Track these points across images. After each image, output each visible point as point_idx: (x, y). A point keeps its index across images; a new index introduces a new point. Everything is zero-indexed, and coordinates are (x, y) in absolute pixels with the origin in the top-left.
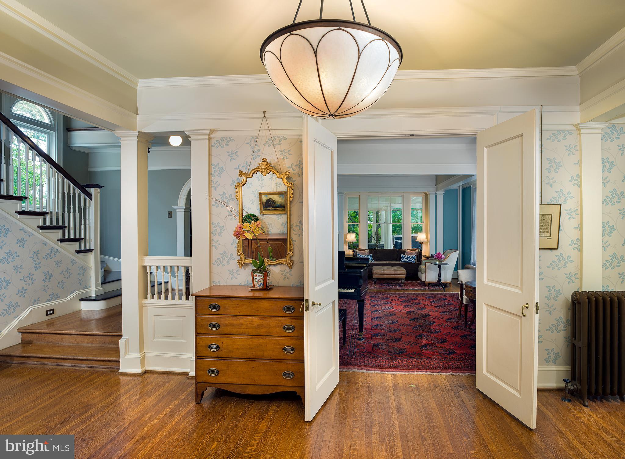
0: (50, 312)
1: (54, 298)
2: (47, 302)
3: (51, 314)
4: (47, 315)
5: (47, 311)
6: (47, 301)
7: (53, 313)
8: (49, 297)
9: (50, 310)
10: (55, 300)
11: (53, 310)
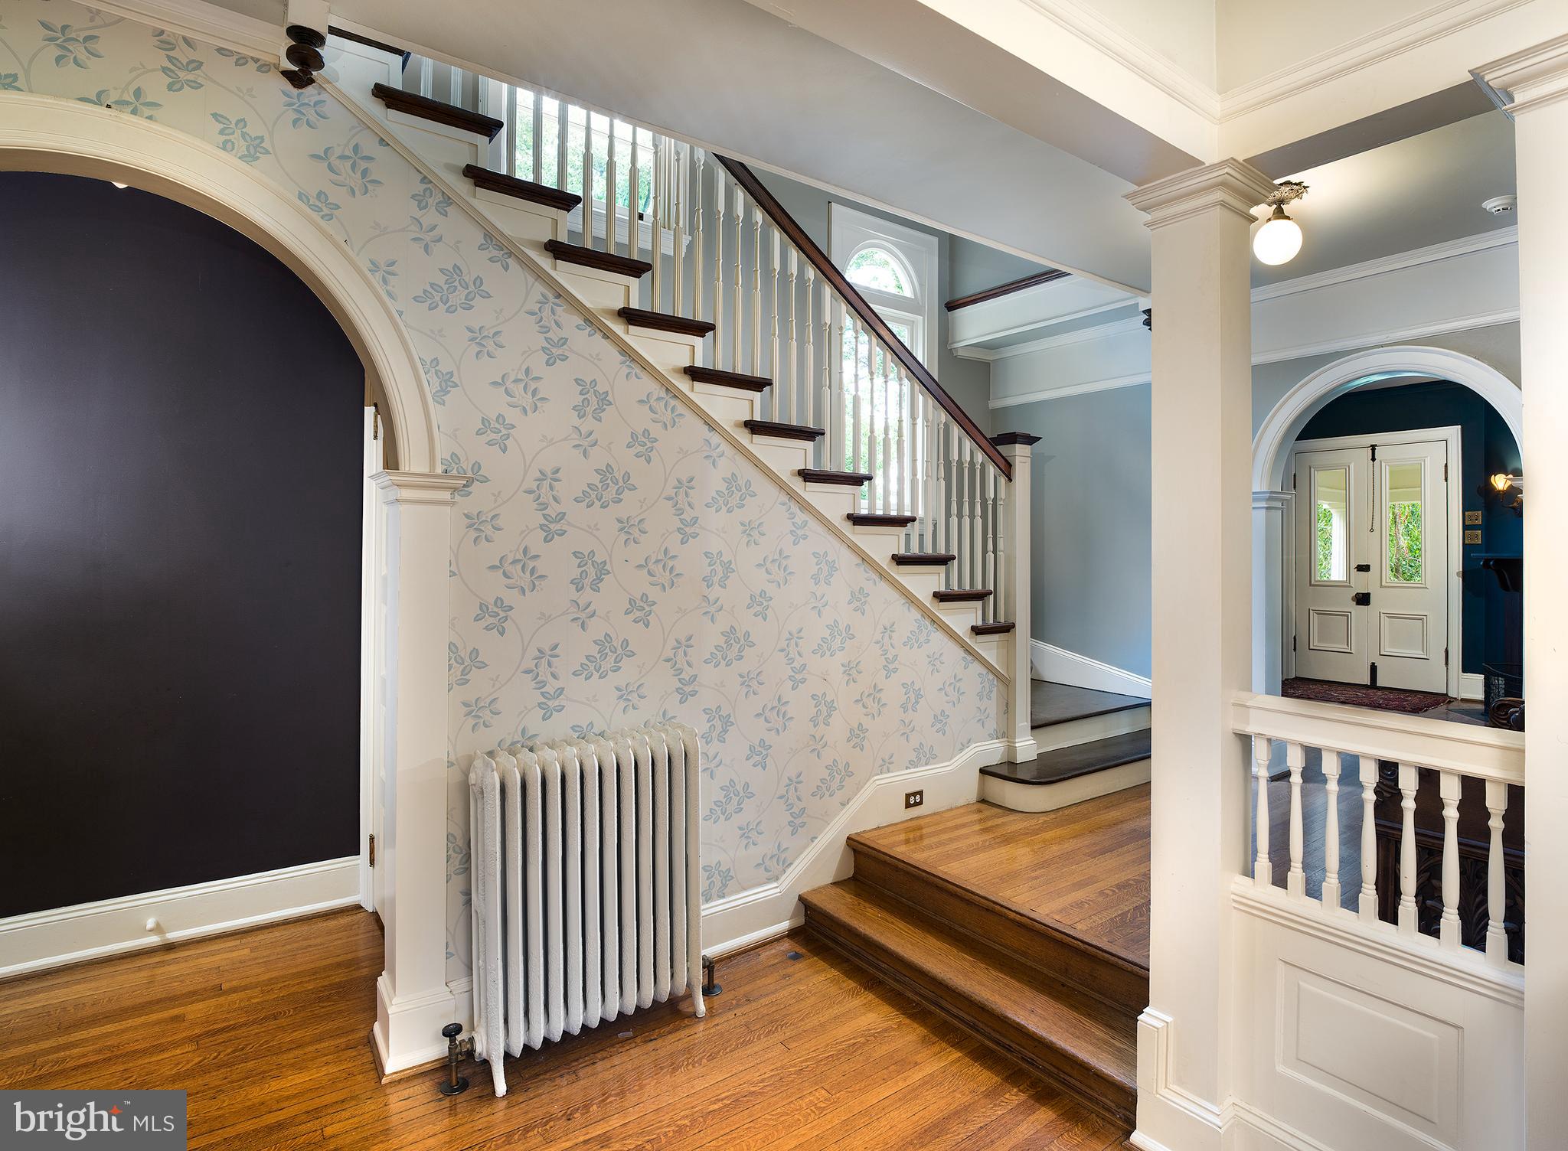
0: (914, 799)
1: (924, 760)
2: (910, 768)
3: (916, 804)
4: (908, 805)
5: (908, 796)
6: (909, 766)
7: (921, 803)
8: (913, 756)
9: (914, 794)
10: (926, 764)
11: (921, 793)
